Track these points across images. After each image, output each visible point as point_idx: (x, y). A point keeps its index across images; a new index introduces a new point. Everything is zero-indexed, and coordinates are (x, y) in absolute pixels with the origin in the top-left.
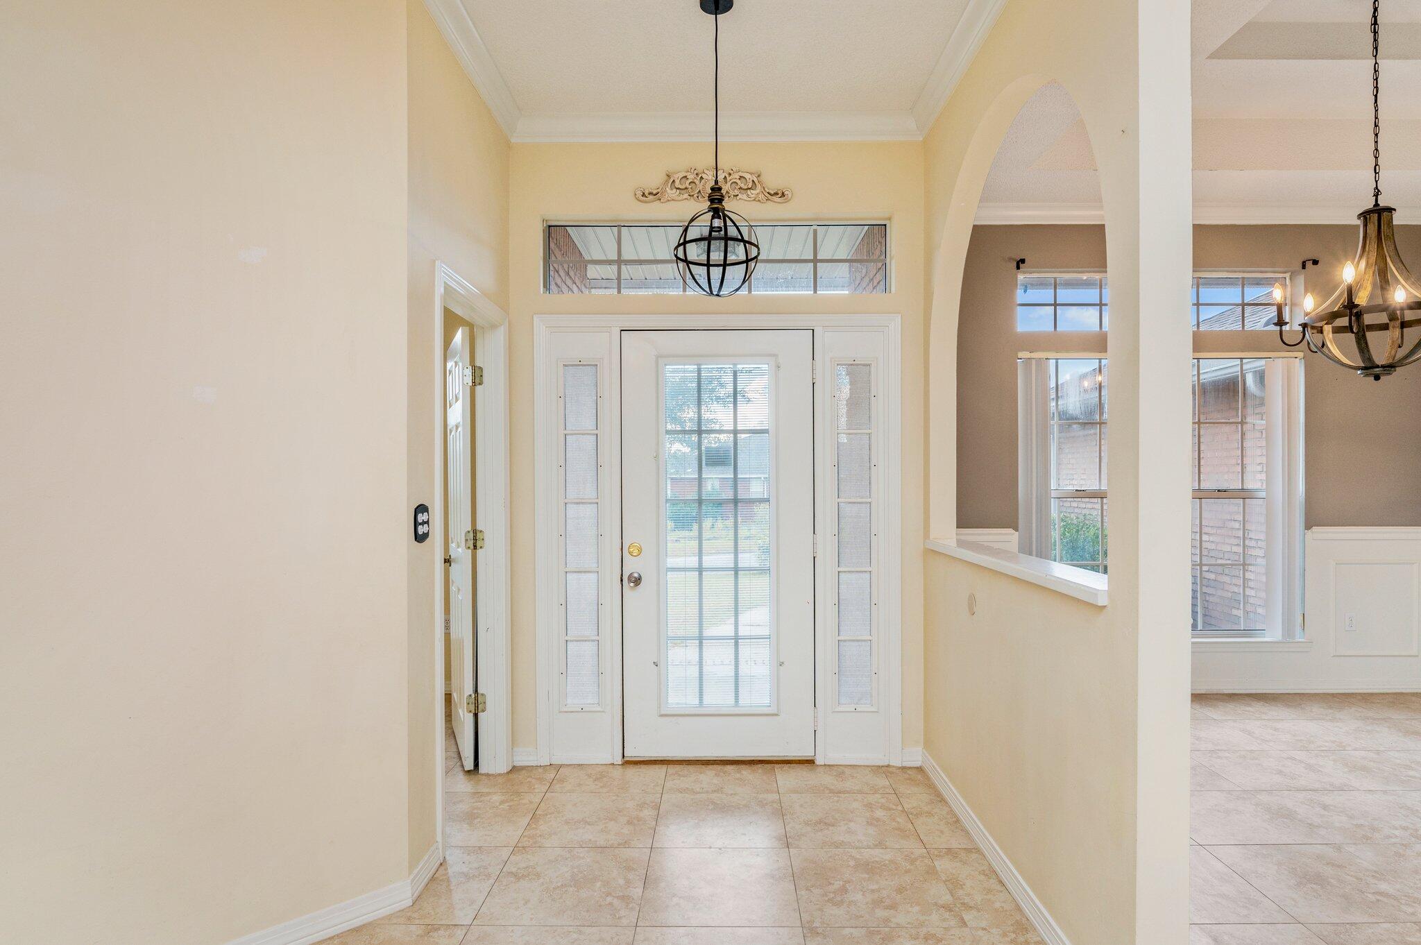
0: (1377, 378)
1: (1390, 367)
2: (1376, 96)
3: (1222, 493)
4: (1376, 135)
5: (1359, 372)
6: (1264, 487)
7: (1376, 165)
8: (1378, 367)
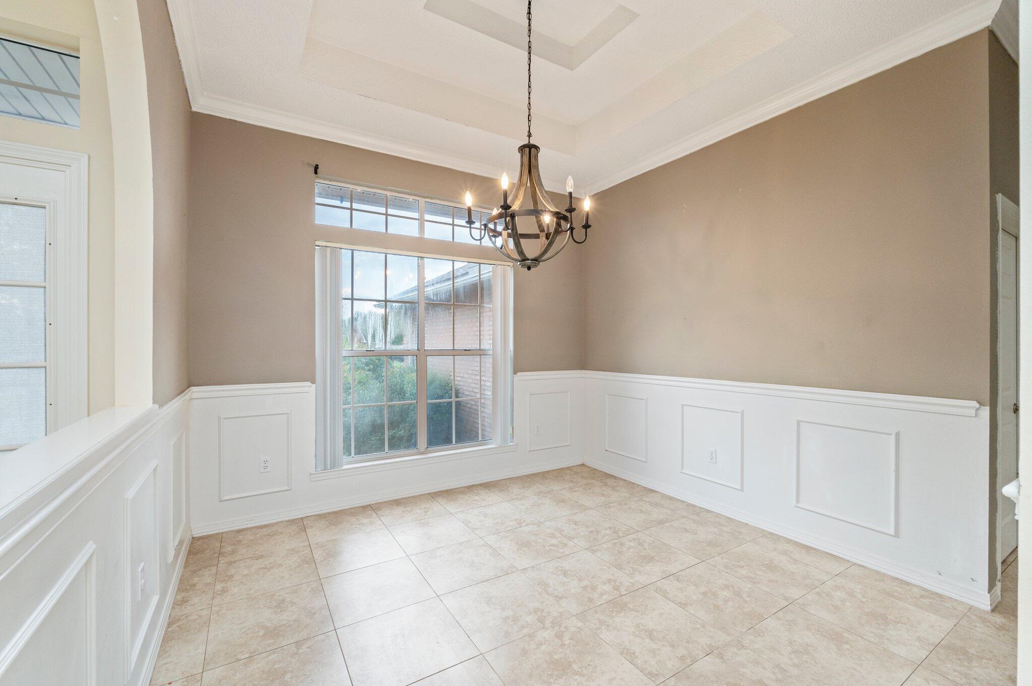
0: (529, 268)
1: (536, 260)
2: (529, 65)
3: (467, 352)
4: (529, 93)
5: (519, 263)
6: (492, 348)
7: (529, 115)
8: (528, 260)
